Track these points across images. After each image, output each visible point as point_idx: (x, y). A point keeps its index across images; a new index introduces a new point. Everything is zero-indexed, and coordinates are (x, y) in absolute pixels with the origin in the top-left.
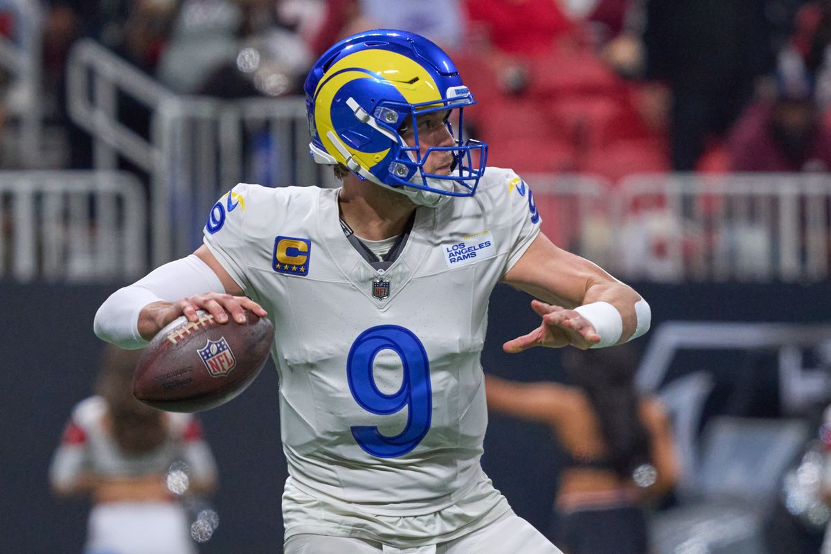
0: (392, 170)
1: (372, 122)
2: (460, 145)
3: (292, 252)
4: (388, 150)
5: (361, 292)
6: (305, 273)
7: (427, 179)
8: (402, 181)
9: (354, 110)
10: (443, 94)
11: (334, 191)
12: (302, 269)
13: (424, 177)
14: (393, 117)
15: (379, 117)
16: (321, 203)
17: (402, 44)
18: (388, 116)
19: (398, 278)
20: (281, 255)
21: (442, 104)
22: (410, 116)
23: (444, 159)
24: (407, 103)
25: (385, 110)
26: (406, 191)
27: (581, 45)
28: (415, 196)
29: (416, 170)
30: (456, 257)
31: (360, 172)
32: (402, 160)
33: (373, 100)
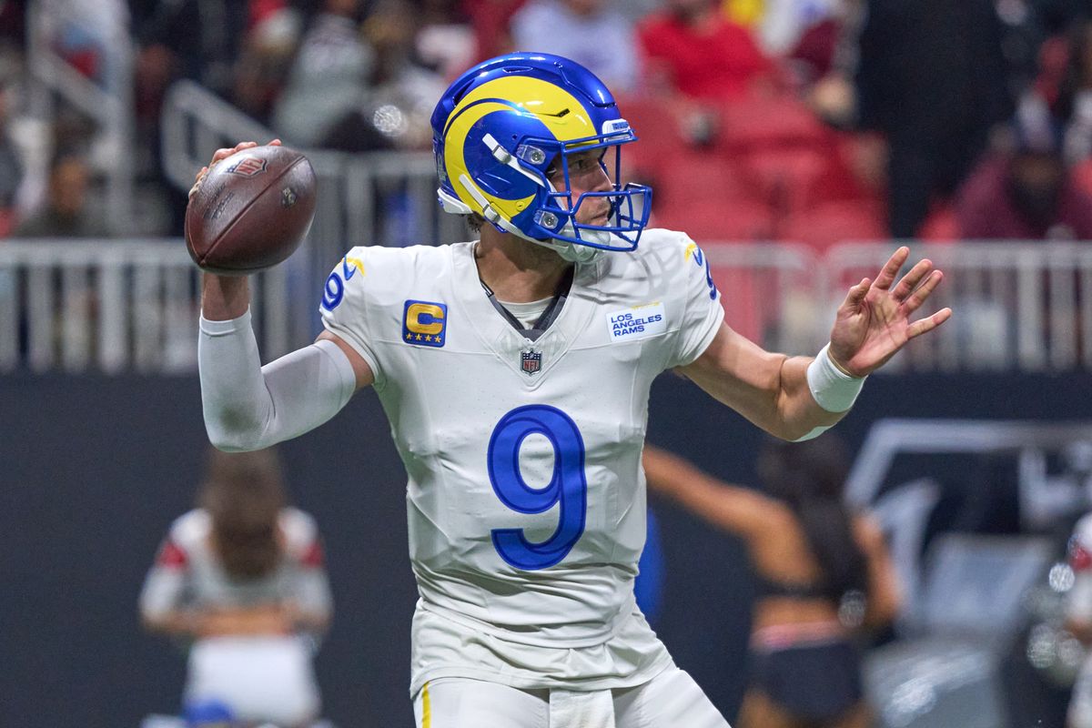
0: (538, 220)
1: (514, 163)
2: (618, 190)
3: (424, 319)
4: (534, 196)
5: (507, 365)
6: (442, 344)
7: (581, 231)
8: (550, 233)
9: (493, 149)
10: (599, 129)
11: (469, 244)
12: (438, 339)
13: (576, 229)
14: (538, 158)
15: (522, 157)
16: (455, 260)
17: (549, 70)
18: (534, 155)
19: (552, 350)
20: (413, 322)
21: (597, 141)
22: (559, 156)
23: (601, 207)
24: (556, 140)
25: (529, 149)
26: (555, 246)
27: (780, 87)
28: (564, 252)
29: (567, 220)
30: (621, 330)
31: (499, 223)
32: (550, 208)
33: (515, 137)
